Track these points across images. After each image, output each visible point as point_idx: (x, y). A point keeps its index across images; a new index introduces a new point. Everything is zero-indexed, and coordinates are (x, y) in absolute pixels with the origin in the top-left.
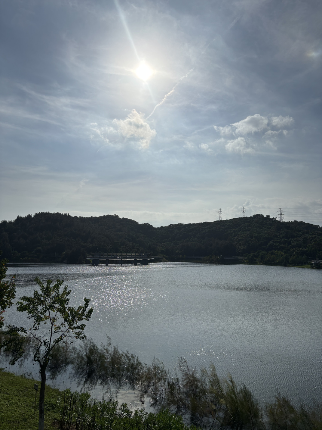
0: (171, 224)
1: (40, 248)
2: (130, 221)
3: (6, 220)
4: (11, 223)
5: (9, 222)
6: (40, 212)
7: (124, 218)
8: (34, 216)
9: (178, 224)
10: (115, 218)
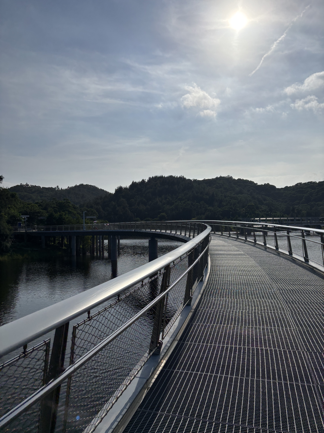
0: (298, 183)
1: (164, 214)
2: (247, 182)
3: (122, 186)
4: (126, 189)
5: (124, 188)
6: (153, 177)
7: (239, 180)
8: (148, 181)
9: (308, 182)
10: (229, 180)
